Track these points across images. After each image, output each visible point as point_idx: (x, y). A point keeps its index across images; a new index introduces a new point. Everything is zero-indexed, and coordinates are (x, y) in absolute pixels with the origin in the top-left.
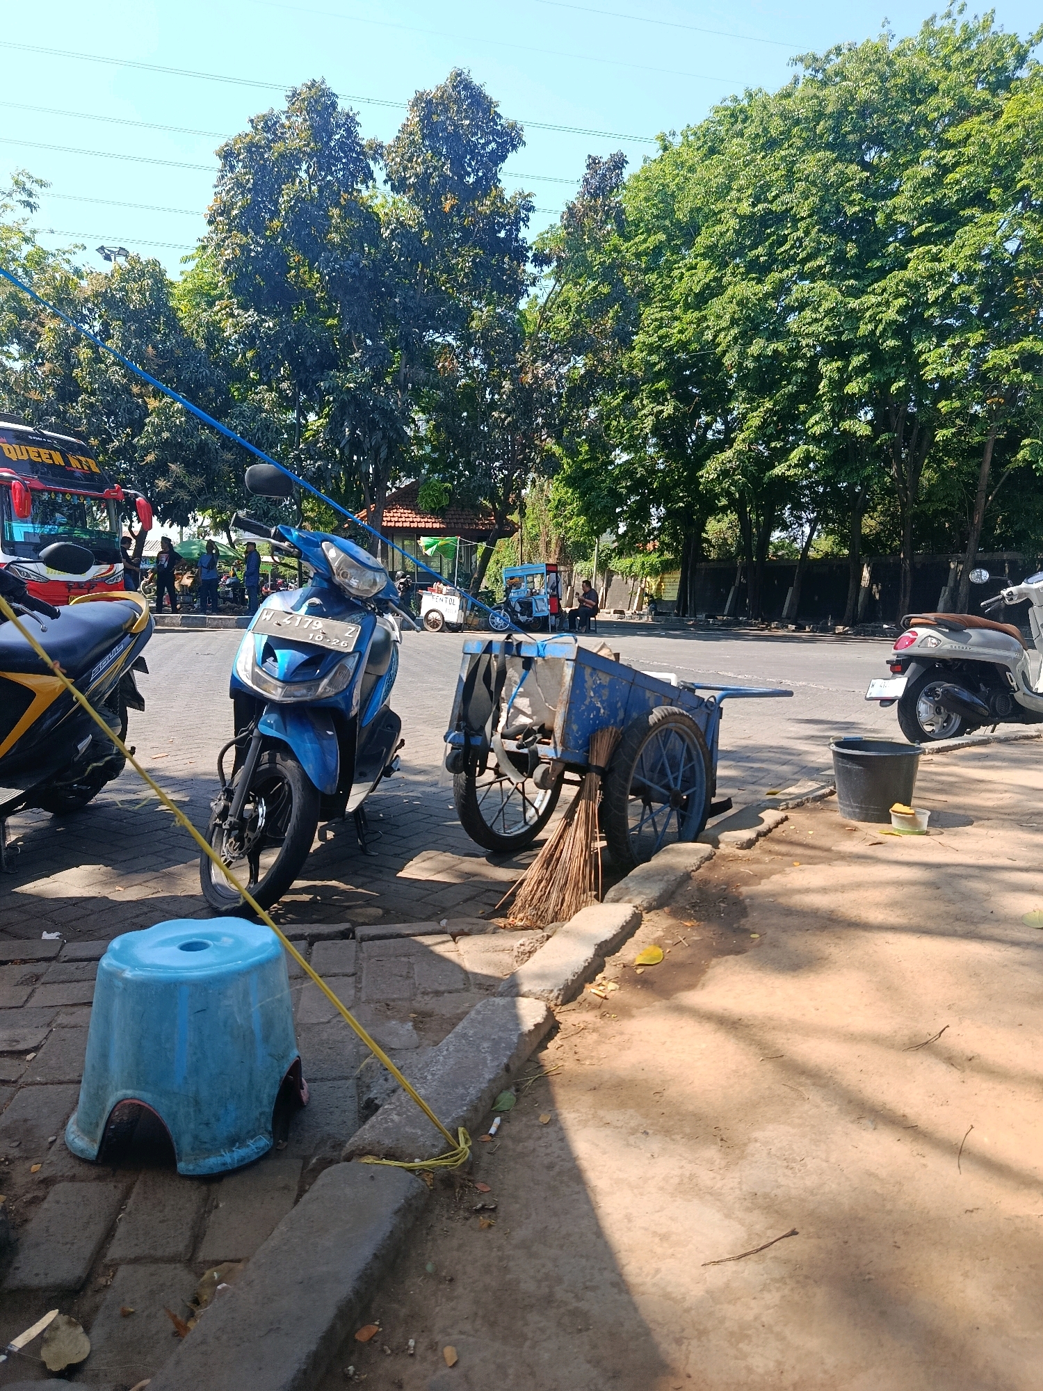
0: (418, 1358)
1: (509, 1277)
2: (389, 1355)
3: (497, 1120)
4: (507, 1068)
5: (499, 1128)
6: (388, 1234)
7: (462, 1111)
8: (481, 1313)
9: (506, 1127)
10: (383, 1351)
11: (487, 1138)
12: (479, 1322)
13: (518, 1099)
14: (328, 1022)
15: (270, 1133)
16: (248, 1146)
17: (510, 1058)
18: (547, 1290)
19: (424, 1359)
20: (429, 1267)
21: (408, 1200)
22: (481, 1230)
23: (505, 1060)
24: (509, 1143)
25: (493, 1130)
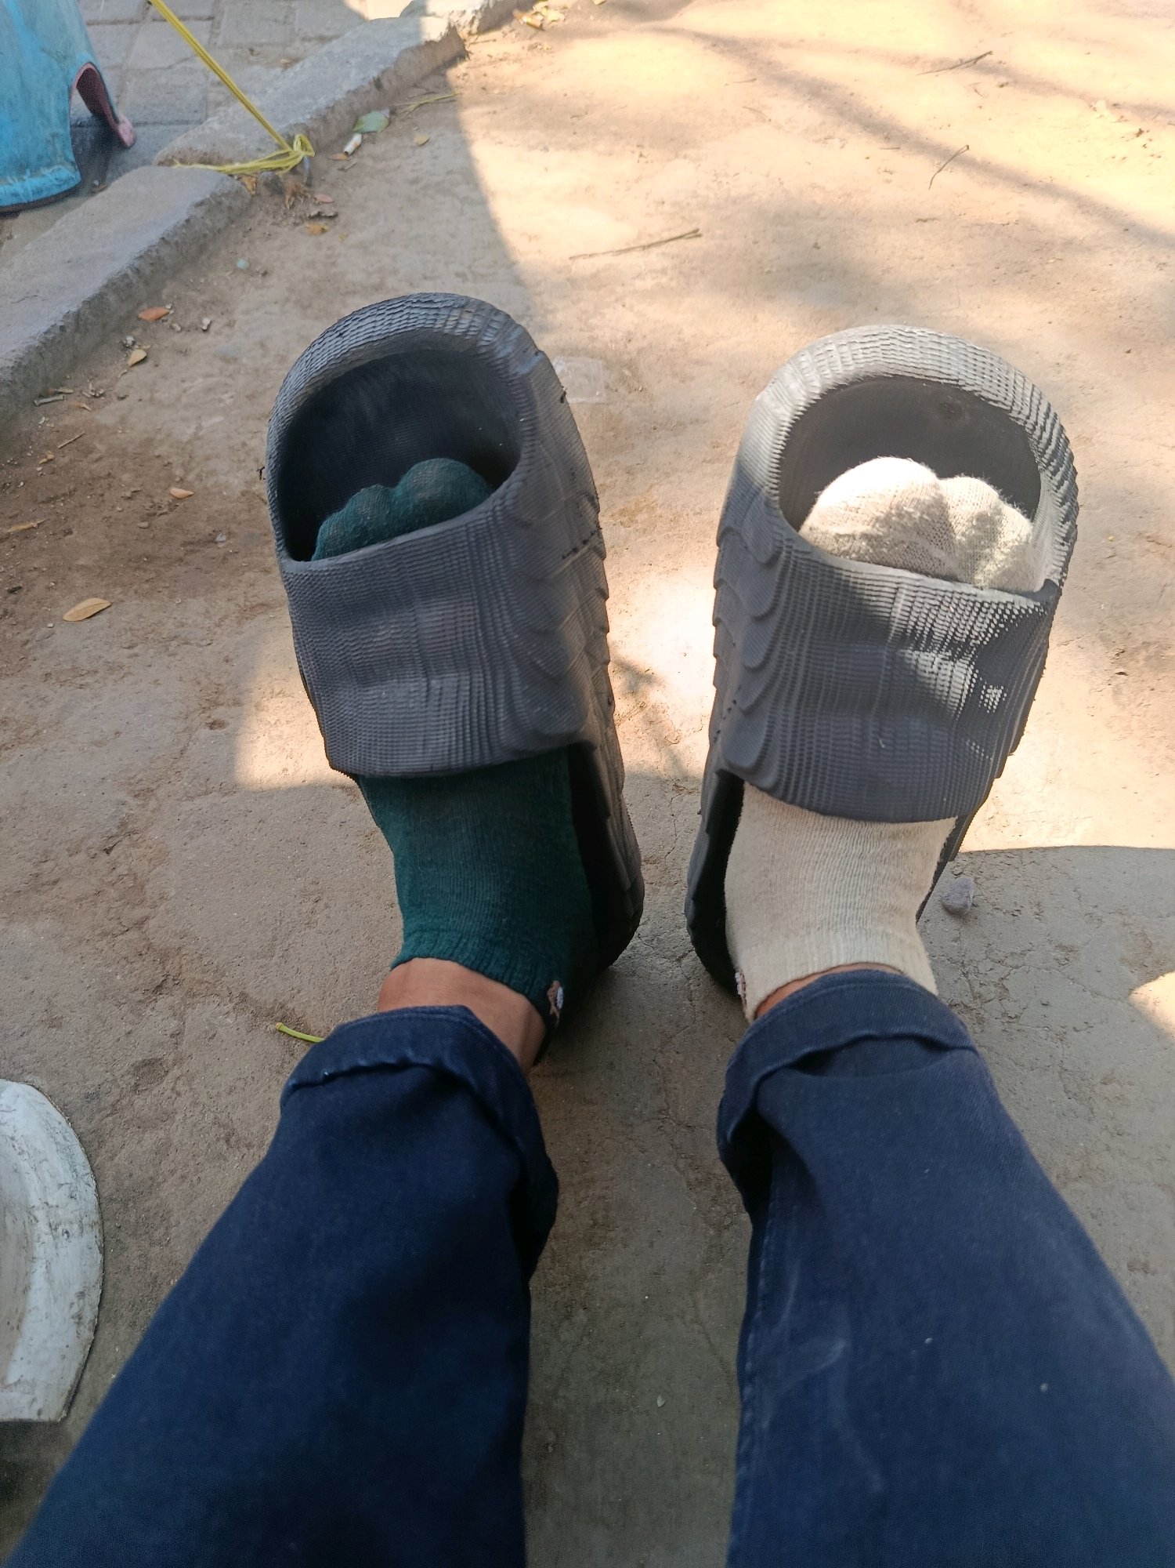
0: (212, 333)
1: (334, 270)
2: (178, 332)
3: (357, 139)
4: (378, 84)
5: (358, 148)
6: (183, 222)
7: (305, 118)
8: (293, 298)
9: (369, 149)
10: (172, 328)
11: (341, 156)
12: (288, 306)
13: (390, 122)
14: (170, 67)
15: (73, 164)
16: (44, 176)
17: (384, 72)
18: (378, 280)
19: (218, 333)
20: (242, 263)
21: (213, 195)
22: (312, 234)
23: (375, 74)
24: (369, 162)
25: (349, 148)
